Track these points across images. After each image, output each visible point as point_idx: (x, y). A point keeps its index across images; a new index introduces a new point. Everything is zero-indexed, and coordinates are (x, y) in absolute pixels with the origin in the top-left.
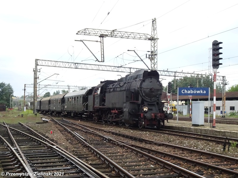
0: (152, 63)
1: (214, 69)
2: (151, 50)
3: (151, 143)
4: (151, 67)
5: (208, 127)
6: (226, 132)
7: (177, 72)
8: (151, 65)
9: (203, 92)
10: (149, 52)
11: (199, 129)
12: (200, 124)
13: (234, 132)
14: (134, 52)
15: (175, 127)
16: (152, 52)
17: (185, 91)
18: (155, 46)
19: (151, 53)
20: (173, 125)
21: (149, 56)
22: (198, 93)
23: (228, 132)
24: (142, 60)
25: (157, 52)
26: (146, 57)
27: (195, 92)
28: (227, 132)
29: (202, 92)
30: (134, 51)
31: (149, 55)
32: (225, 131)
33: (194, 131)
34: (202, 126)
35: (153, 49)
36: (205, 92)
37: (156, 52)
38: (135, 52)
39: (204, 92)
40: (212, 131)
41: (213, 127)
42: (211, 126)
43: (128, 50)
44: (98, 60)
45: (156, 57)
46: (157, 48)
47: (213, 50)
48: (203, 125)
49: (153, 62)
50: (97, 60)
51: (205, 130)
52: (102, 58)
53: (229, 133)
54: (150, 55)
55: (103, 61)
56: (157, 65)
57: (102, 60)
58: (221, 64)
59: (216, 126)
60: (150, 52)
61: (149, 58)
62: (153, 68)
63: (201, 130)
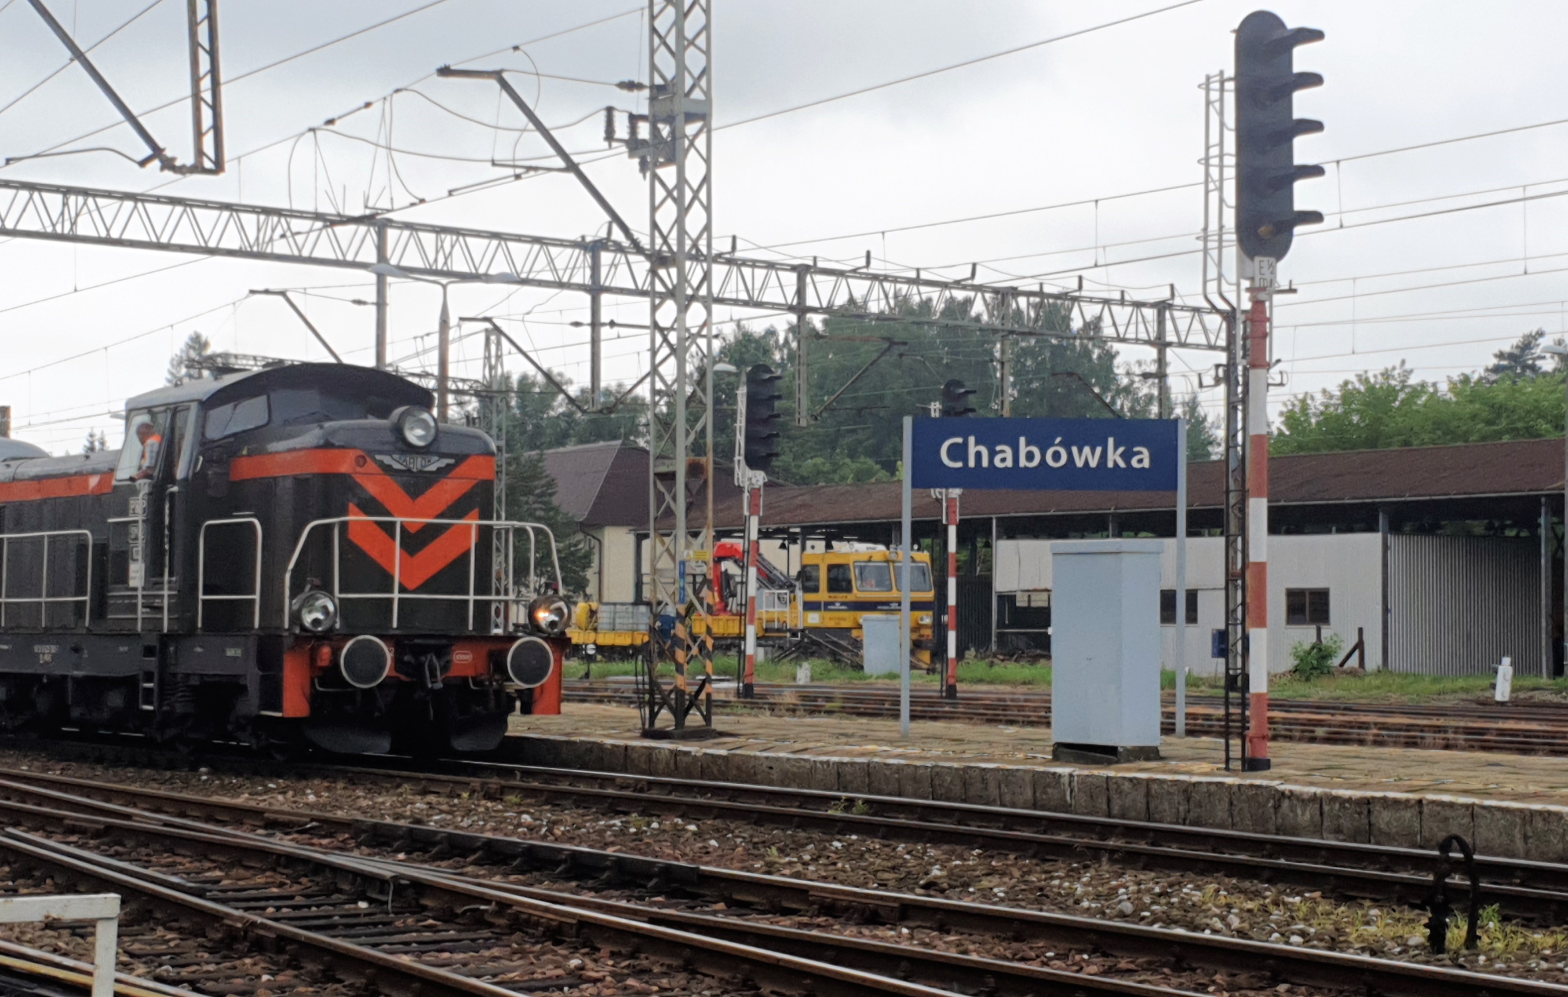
0: (660, 193)
1: (1252, 258)
2: (653, 67)
3: (787, 904)
4: (654, 226)
5: (1206, 767)
6: (1377, 808)
7: (821, 265)
8: (654, 209)
9: (1127, 456)
10: (631, 86)
11: (1127, 786)
12: (1123, 740)
13: (1451, 805)
14: (494, 84)
15: (899, 768)
16: (657, 91)
17: (972, 449)
18: (689, 33)
19: (653, 99)
20: (874, 754)
21: (633, 130)
22: (1080, 463)
23: (1396, 802)
24: (572, 167)
25: (707, 93)
26: (610, 135)
27: (1056, 456)
28: (1384, 799)
29: (1114, 457)
30: (498, 75)
31: (634, 119)
32: (1369, 794)
33: (1083, 799)
34: (1147, 759)
35: (667, 65)
36: (1143, 459)
37: (697, 95)
38: (505, 86)
39: (1134, 463)
40: (1250, 799)
41: (1253, 764)
42: (1228, 760)
43: (445, 71)
44: (169, 153)
45: (701, 142)
46: (707, 53)
47: (1239, 93)
48: (1150, 754)
49: (671, 182)
50: (157, 152)
51: (1188, 790)
52: (199, 135)
53: (1408, 814)
54: (643, 118)
55: (208, 165)
56: (708, 208)
57: (200, 152)
58: (1315, 217)
59: (1269, 756)
60: (646, 93)
61: (634, 145)
62: (673, 240)
63: (1148, 794)
